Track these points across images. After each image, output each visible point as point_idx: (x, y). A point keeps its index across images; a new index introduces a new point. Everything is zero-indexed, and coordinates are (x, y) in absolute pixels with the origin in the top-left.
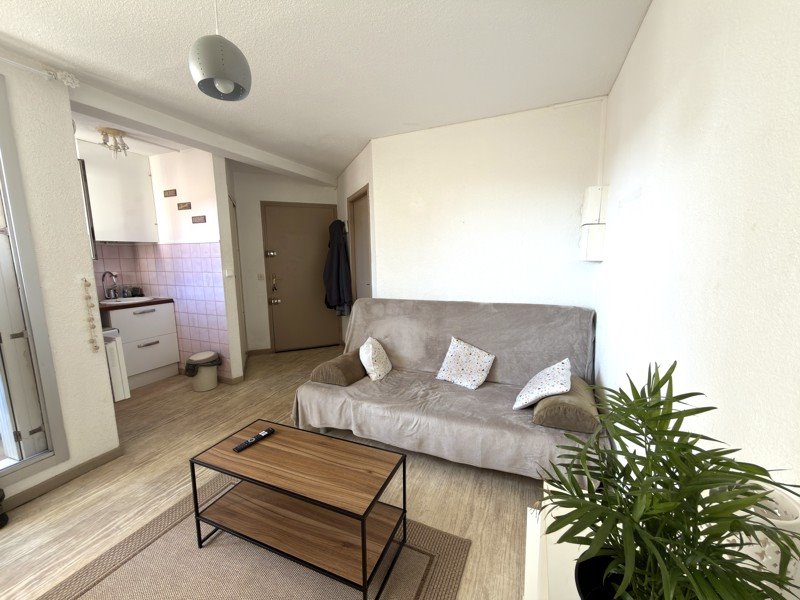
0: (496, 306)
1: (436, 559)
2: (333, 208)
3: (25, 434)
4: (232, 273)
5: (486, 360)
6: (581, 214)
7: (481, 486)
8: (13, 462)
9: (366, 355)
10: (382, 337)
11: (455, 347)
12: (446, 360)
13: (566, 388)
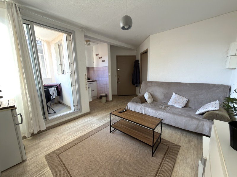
0: (190, 84)
1: (170, 148)
2: (135, 57)
3: (75, 106)
4: (111, 74)
5: (185, 100)
6: (227, 53)
7: (183, 134)
8: (73, 111)
9: (146, 96)
10: (150, 92)
11: (174, 96)
12: (171, 99)
13: (217, 108)
